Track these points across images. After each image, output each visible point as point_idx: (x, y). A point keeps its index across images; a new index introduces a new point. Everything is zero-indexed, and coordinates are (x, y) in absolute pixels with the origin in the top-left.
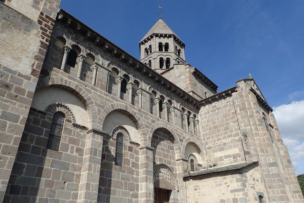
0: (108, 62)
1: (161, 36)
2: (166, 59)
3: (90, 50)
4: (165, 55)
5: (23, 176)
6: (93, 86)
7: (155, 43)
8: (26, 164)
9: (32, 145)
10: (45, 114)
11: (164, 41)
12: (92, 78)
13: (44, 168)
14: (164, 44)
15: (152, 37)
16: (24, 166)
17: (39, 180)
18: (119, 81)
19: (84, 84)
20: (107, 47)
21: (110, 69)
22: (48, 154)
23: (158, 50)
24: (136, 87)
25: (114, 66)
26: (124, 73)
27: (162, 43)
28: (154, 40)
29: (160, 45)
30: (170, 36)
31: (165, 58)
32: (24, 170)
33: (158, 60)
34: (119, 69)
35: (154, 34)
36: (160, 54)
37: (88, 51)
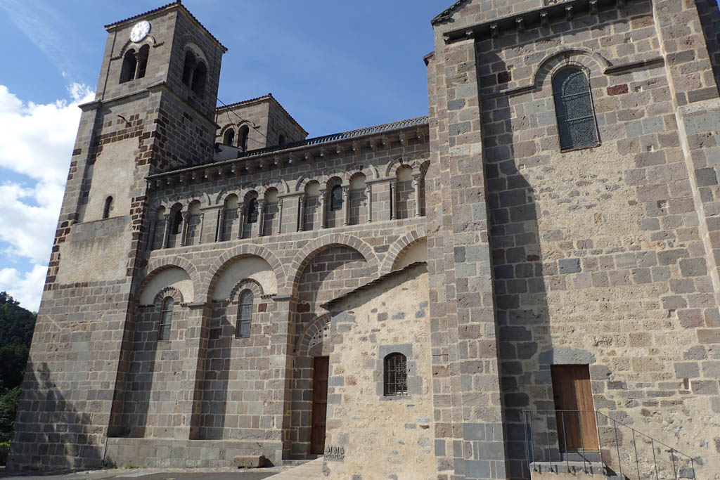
3: (192, 196)
5: (140, 373)
8: (141, 362)
9: (145, 342)
10: (153, 306)
13: (156, 363)
16: (140, 364)
17: (152, 374)
20: (206, 177)
21: (222, 202)
22: (158, 347)
25: (228, 193)
26: (246, 191)
32: (141, 368)
34: (237, 192)
37: (190, 200)
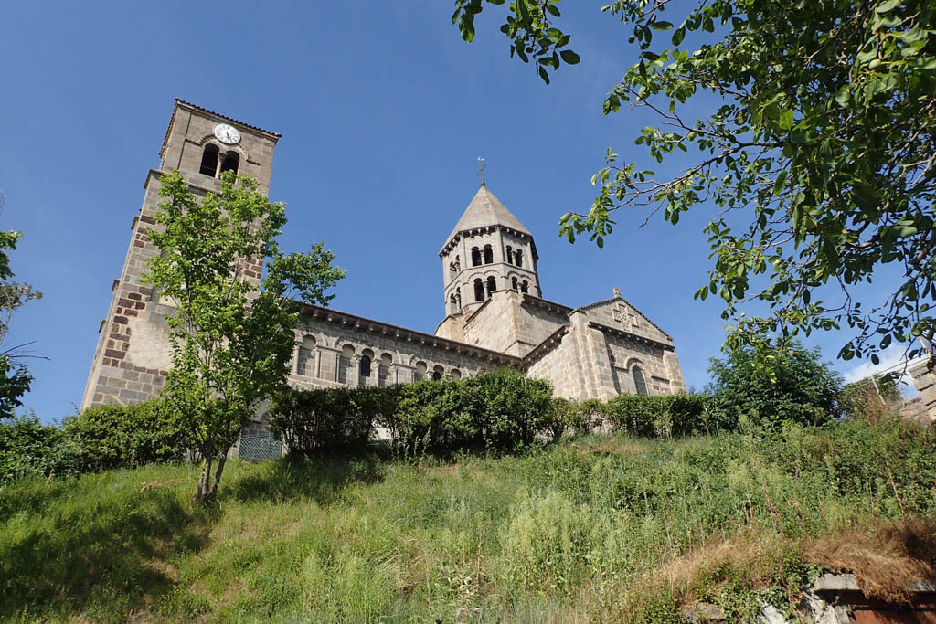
0: (336, 339)
1: (475, 232)
2: (488, 279)
3: (308, 331)
4: (483, 272)
6: (316, 378)
7: (464, 250)
10: (261, 423)
11: (480, 242)
12: (314, 367)
14: (481, 248)
15: (458, 239)
18: (355, 361)
19: (303, 379)
20: (330, 319)
21: (339, 348)
23: (470, 263)
24: (386, 363)
25: (346, 342)
26: (364, 347)
27: (478, 248)
28: (462, 245)
29: (476, 252)
30: (492, 229)
31: (484, 279)
33: (472, 285)
34: (354, 344)
35: (460, 233)
36: (475, 271)
37: (305, 333)
